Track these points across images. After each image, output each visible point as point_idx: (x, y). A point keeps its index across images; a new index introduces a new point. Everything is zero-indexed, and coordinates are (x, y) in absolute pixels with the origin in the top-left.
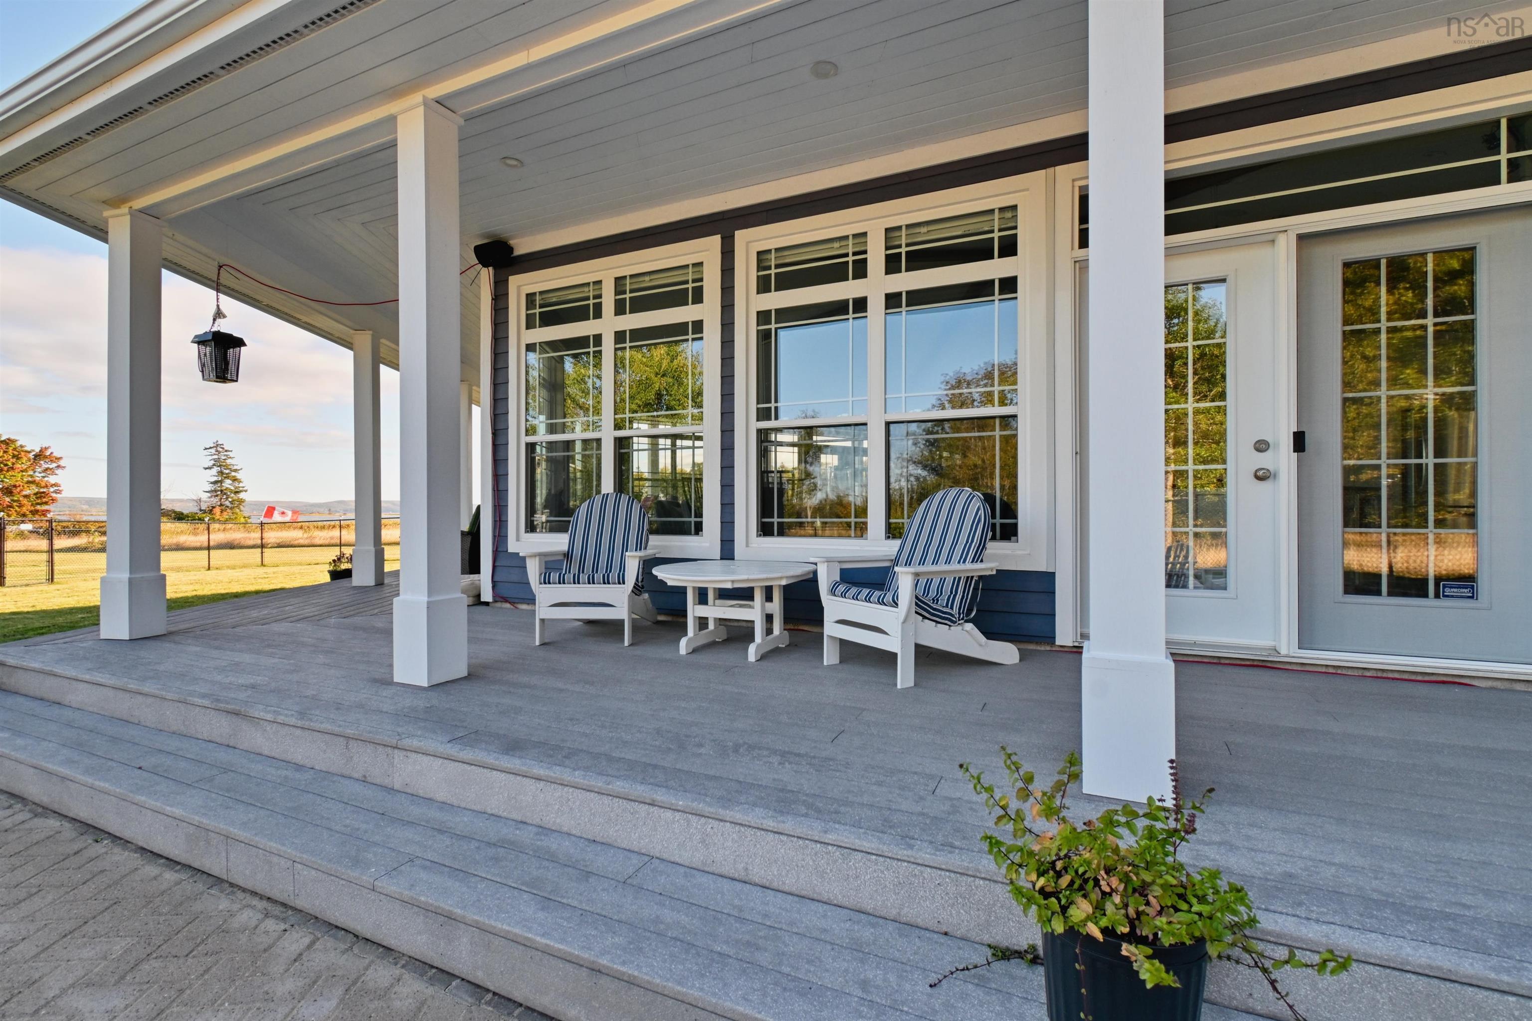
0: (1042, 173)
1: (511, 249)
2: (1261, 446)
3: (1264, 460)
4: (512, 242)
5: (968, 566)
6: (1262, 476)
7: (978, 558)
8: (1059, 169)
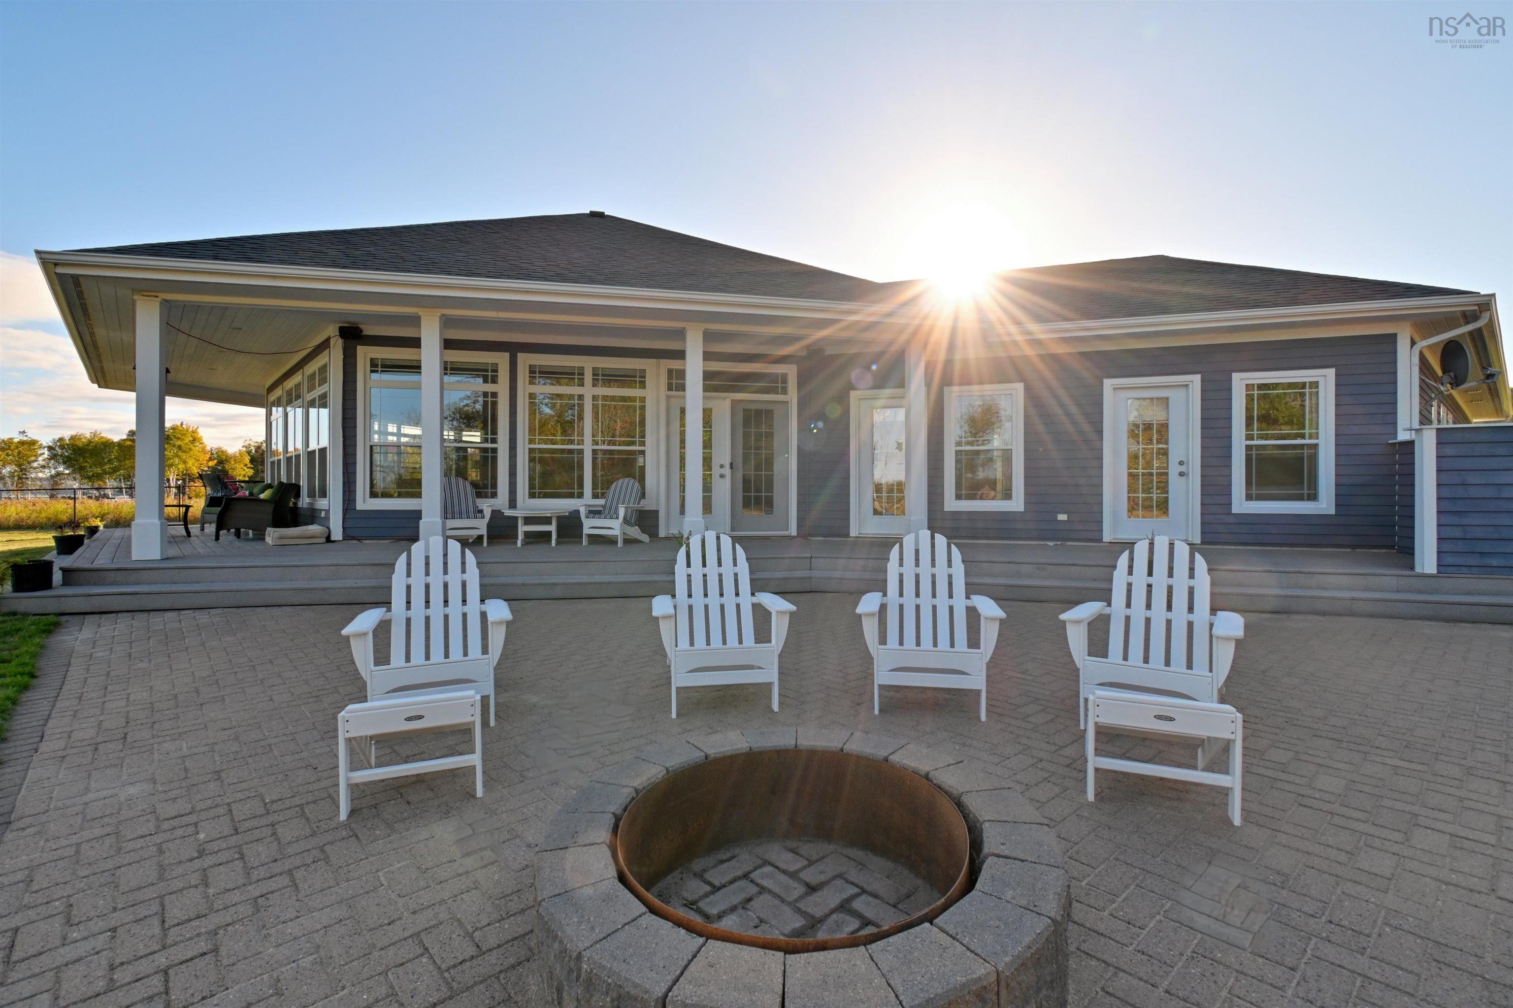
0: (655, 360)
1: (362, 331)
2: (722, 466)
3: (722, 471)
4: (361, 326)
5: (636, 505)
6: (722, 476)
7: (639, 504)
8: (662, 361)
